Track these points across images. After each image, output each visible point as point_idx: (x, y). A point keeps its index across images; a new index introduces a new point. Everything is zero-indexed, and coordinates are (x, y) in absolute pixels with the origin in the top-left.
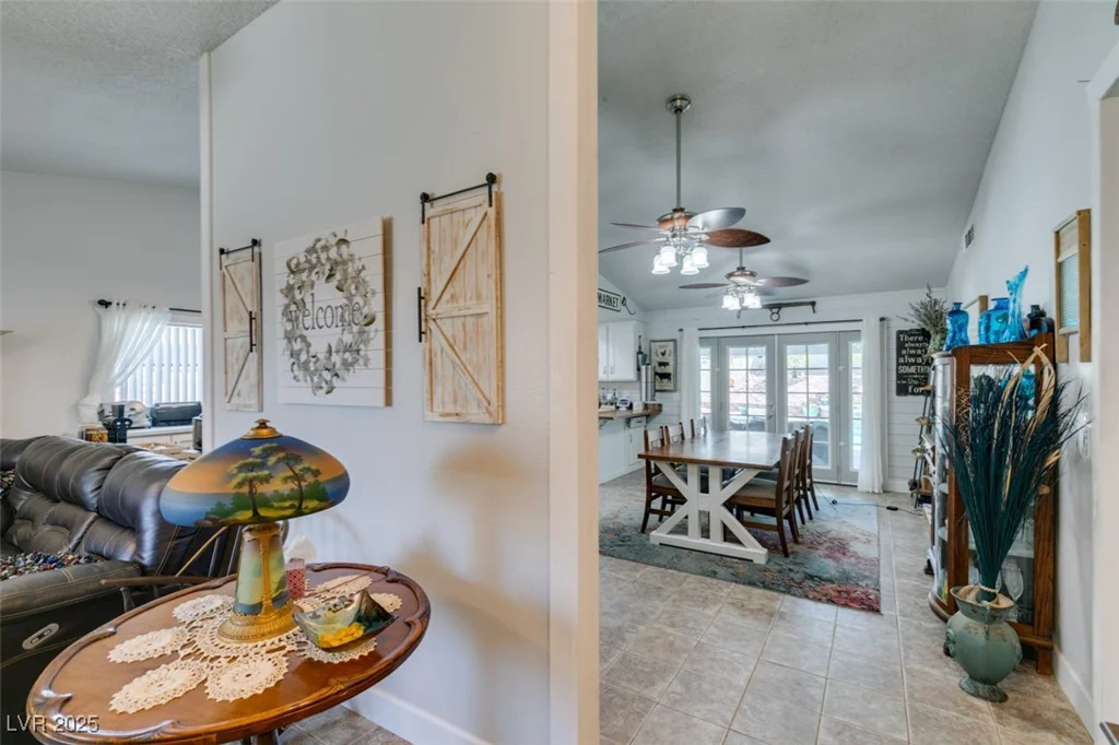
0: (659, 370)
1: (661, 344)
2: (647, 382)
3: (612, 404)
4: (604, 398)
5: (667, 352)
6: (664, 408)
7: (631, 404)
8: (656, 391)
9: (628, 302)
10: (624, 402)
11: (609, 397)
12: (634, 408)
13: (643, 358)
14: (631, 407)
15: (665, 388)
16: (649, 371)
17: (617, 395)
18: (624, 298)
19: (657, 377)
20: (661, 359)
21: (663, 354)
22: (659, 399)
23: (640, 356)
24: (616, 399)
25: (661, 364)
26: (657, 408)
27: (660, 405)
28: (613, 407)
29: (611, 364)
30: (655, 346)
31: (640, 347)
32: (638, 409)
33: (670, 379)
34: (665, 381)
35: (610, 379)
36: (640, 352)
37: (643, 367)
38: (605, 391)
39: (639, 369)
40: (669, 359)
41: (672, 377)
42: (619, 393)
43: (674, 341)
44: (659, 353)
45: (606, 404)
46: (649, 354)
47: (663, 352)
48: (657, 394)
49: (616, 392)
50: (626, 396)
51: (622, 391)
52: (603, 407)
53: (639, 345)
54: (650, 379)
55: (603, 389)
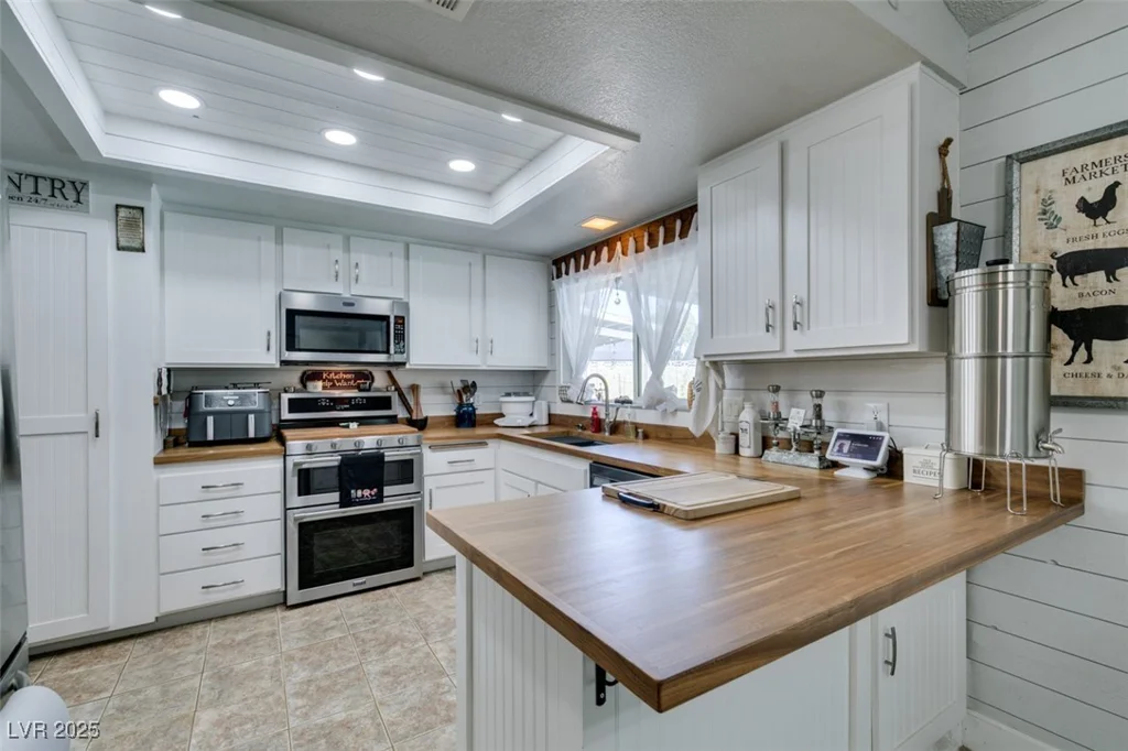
0: (1065, 297)
1: (1088, 154)
2: (990, 357)
3: (808, 447)
4: (779, 420)
7: (898, 458)
8: (1055, 403)
10: (864, 444)
11: (797, 418)
12: (907, 478)
13: (961, 239)
14: (890, 470)
15: (1111, 389)
17: (829, 417)
19: (1059, 335)
20: (1081, 236)
21: (1095, 210)
22: (1065, 442)
23: (947, 235)
24: (820, 430)
25: (1080, 264)
26: (1055, 490)
27: (1074, 480)
28: (811, 461)
29: (796, 289)
30: (1032, 178)
31: (945, 197)
34: (1115, 352)
35: (790, 354)
36: (941, 215)
38: (782, 398)
39: (939, 299)
42: (842, 406)
44: (1066, 207)
45: (786, 445)
46: (992, 228)
47: (1095, 196)
48: (1058, 419)
49: (826, 402)
50: (868, 417)
51: (852, 399)
52: (772, 454)
53: (936, 185)
54: (1010, 342)
55: (777, 389)
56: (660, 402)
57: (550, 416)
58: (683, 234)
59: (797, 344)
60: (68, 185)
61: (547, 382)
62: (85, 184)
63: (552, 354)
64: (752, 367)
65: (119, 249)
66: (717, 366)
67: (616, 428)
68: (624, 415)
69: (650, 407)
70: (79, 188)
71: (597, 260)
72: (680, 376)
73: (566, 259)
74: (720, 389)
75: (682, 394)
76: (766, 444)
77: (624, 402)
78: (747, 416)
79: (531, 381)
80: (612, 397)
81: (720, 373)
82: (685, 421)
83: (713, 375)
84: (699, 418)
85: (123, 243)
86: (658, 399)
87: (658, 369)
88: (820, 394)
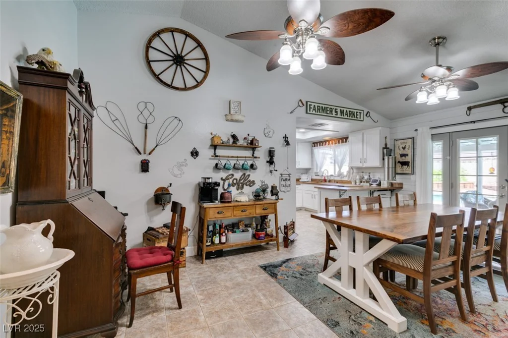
1: (403, 141)
2: (388, 168)
3: (367, 182)
4: (363, 178)
5: (407, 148)
6: (404, 186)
7: (380, 183)
8: (396, 174)
9: (372, 114)
10: (375, 181)
11: (366, 177)
12: (382, 185)
13: (387, 151)
14: (380, 184)
15: (405, 172)
16: (391, 160)
17: (371, 177)
18: (368, 112)
20: (402, 152)
21: (404, 148)
22: (399, 179)
23: (385, 150)
24: (370, 179)
25: (402, 155)
26: (398, 186)
27: (401, 184)
28: (368, 184)
29: (365, 157)
30: (399, 143)
31: (386, 145)
32: (385, 185)
33: (408, 165)
34: (405, 167)
35: (364, 167)
36: (386, 147)
37: (386, 158)
38: (364, 174)
39: (383, 159)
40: (409, 152)
41: (410, 164)
42: (373, 175)
43: (413, 139)
44: (401, 148)
45: (364, 182)
46: (393, 149)
47: (404, 147)
48: (397, 176)
49: (371, 174)
50: (377, 177)
51: (375, 174)
52: (362, 184)
53: (385, 143)
54: (391, 166)
55: (363, 172)
56: (341, 175)
57: (312, 179)
58: (346, 142)
59: (365, 165)
61: (311, 171)
63: (312, 164)
64: (358, 168)
66: (352, 168)
67: (330, 181)
68: (332, 178)
69: (338, 176)
71: (325, 144)
72: (345, 169)
73: (317, 143)
74: (353, 172)
75: (345, 174)
76: (361, 182)
77: (332, 175)
78: (358, 177)
79: (307, 171)
80: (329, 175)
81: (353, 170)
82: (346, 179)
83: (351, 170)
84: (349, 177)
86: (340, 175)
87: (340, 168)
88: (370, 173)
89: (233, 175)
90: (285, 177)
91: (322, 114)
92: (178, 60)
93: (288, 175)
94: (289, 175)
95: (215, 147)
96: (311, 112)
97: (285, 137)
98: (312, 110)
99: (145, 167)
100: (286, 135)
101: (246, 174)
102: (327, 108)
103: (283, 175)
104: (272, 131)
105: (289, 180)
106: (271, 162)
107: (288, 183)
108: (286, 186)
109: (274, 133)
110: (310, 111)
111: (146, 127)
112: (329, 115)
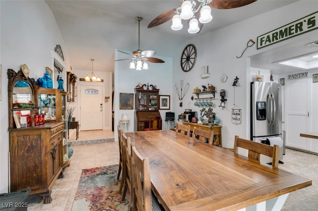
60: (305, 74)
62: (307, 73)
65: (313, 82)
70: (306, 74)
85: (314, 81)
89: (205, 109)
90: (235, 112)
91: (281, 39)
92: (188, 59)
93: (238, 111)
94: (240, 110)
95: (198, 94)
96: (263, 45)
97: (237, 79)
98: (264, 43)
99: (181, 105)
100: (237, 77)
101: (211, 109)
102: (290, 27)
103: (234, 110)
104: (226, 77)
105: (239, 114)
106: (223, 100)
107: (238, 117)
108: (236, 119)
109: (227, 78)
110: (261, 44)
111: (181, 90)
112: (295, 34)
